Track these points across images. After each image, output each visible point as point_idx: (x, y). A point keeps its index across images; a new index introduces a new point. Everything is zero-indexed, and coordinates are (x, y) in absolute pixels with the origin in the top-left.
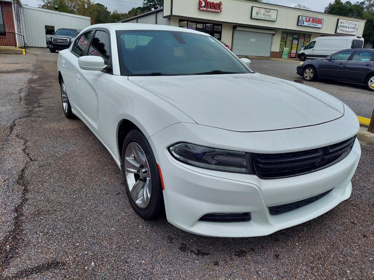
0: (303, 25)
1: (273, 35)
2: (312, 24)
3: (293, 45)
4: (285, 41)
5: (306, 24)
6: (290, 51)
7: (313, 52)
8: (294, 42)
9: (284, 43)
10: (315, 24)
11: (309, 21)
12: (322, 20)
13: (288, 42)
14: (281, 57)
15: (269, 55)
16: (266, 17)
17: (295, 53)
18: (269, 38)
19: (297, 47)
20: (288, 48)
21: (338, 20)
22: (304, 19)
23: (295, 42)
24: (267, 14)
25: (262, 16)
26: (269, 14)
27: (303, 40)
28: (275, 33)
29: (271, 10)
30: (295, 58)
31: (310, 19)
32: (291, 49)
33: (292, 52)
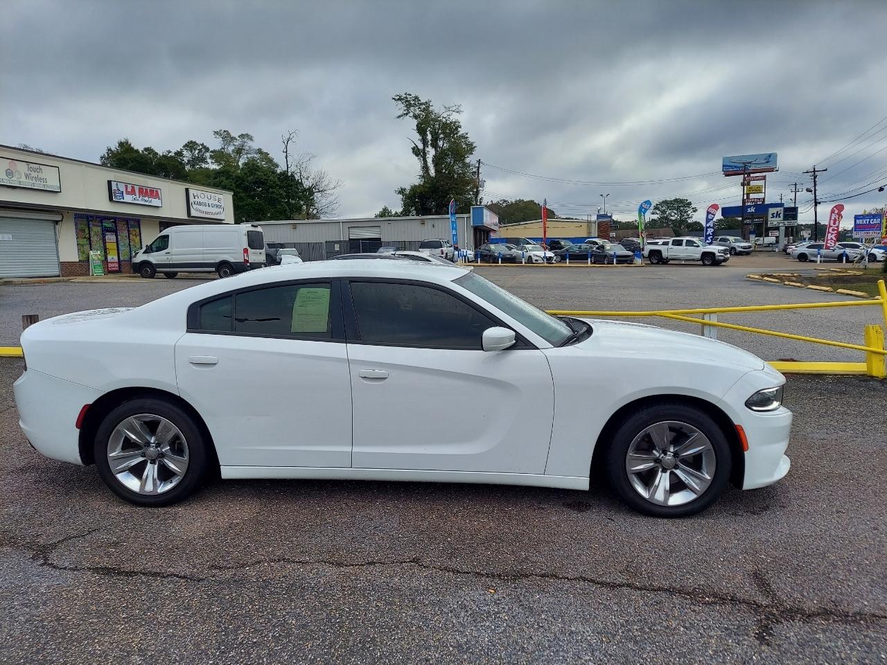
0: (122, 200)
1: (57, 222)
2: (140, 199)
3: (107, 244)
4: (87, 236)
5: (128, 198)
6: (103, 259)
7: (169, 257)
8: (107, 237)
9: (85, 241)
10: (146, 198)
11: (133, 192)
12: (159, 191)
13: (94, 239)
14: (86, 273)
15: (56, 271)
16: (34, 182)
17: (117, 261)
18: (48, 231)
19: (118, 247)
20: (99, 252)
21: (187, 190)
22: (122, 188)
23: (111, 238)
24: (34, 174)
25: (23, 179)
26: (41, 175)
27: (127, 232)
28: (60, 219)
29: (42, 167)
30: (119, 271)
31: (133, 188)
32: (105, 252)
33: (109, 261)
